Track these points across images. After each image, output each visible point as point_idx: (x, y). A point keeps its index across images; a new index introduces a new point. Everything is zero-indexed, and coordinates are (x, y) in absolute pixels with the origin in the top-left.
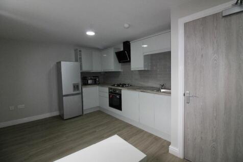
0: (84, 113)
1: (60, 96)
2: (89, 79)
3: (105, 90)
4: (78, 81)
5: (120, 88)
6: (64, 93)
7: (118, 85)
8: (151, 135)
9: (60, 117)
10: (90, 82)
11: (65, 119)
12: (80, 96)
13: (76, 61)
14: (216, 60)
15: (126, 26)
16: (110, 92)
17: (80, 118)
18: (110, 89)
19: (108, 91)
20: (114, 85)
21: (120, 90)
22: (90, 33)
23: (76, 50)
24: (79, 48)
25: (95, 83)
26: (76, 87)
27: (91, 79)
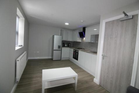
0: (62, 59)
1: (53, 50)
2: (65, 44)
3: (72, 50)
4: (61, 44)
5: (78, 50)
6: (54, 49)
7: (78, 49)
8: (89, 74)
9: (52, 59)
10: (66, 45)
11: (53, 60)
12: (61, 51)
13: (61, 35)
14: (116, 40)
15: (82, 21)
16: (74, 51)
17: (60, 61)
18: (74, 50)
19: (73, 51)
20: (76, 48)
21: (78, 51)
22: (67, 24)
23: (61, 30)
24: (63, 29)
25: (68, 46)
26: (59, 47)
27: (66, 44)
